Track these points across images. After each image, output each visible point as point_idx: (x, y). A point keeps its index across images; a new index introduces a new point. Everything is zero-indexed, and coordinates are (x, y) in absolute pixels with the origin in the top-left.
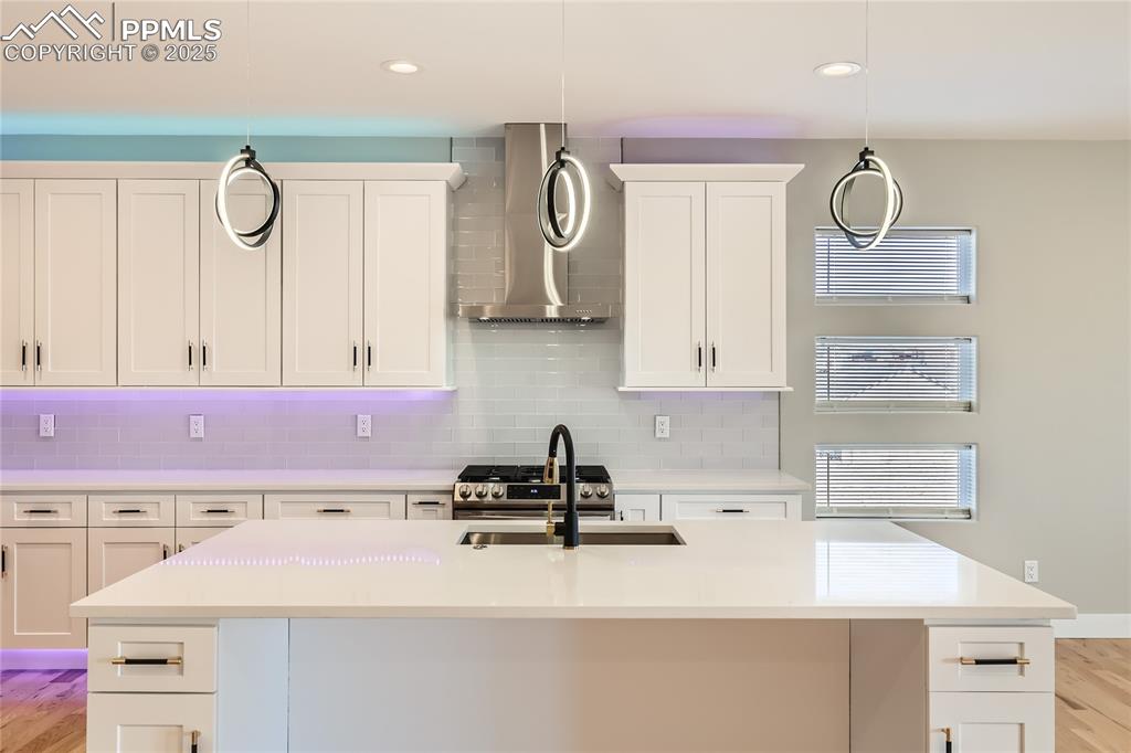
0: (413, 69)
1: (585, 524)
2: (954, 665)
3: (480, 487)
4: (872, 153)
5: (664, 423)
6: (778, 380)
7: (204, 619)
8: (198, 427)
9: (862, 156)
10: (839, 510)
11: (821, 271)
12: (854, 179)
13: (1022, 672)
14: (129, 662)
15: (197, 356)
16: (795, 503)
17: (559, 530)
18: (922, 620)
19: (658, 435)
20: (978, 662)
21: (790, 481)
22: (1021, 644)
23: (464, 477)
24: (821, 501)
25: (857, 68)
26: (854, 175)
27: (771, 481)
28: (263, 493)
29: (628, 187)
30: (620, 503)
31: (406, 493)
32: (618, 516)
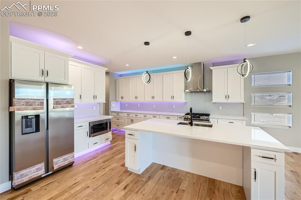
0: (176, 57)
1: (194, 122)
2: (256, 157)
3: (188, 116)
4: (246, 59)
5: (221, 108)
6: (242, 101)
7: (136, 130)
8: (154, 106)
9: (244, 60)
10: (257, 124)
11: (253, 82)
12: (243, 64)
13: (275, 161)
14: (129, 134)
15: (153, 97)
16: (244, 122)
17: (190, 123)
18: (250, 147)
19: (219, 109)
20: (263, 157)
21: (245, 118)
22: (275, 155)
23: (186, 114)
24: (253, 122)
25: (255, 44)
26: (243, 63)
27: (242, 118)
28: (160, 115)
29: (213, 71)
30: (210, 120)
31: (178, 116)
32: (210, 122)
